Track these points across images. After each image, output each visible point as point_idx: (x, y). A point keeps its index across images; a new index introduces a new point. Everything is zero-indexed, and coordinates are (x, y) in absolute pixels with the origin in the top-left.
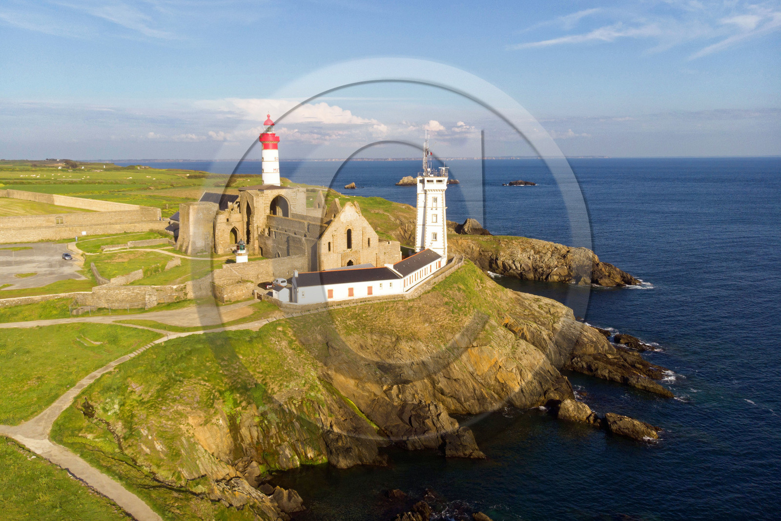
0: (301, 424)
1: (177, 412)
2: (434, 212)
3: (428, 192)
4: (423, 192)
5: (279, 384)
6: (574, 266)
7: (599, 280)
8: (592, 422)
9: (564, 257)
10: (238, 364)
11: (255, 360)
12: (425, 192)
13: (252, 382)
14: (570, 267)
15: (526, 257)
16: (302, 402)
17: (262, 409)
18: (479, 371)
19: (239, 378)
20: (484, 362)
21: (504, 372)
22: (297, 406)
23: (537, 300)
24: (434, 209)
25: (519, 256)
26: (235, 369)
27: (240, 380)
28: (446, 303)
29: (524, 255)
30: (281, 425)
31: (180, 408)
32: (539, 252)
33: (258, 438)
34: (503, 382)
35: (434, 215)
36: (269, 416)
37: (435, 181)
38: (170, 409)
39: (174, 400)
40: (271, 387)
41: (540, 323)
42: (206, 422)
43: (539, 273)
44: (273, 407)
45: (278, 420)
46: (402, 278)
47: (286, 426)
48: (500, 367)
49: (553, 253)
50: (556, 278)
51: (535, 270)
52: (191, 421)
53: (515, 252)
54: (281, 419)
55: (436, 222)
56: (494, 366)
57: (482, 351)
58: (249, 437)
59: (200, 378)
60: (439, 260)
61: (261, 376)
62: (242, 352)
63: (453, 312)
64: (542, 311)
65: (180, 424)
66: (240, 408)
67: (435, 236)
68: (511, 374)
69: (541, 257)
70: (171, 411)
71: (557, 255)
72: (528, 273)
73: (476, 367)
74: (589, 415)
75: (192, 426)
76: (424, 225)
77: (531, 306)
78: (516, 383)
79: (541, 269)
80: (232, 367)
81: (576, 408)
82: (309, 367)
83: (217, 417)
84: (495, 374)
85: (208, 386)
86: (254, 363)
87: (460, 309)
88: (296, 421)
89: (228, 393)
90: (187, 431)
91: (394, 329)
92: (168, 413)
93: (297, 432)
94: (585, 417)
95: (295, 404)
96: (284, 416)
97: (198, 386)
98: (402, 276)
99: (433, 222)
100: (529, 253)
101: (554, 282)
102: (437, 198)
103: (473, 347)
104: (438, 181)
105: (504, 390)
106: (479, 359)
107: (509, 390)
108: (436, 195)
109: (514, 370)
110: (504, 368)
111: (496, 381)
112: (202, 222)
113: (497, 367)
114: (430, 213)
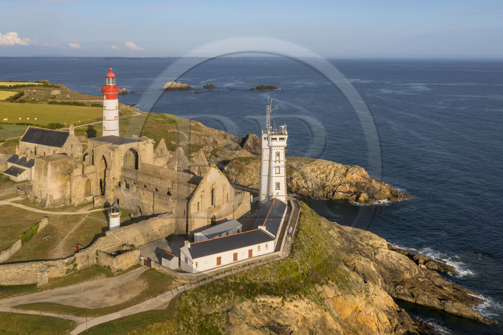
2: (278, 164)
3: (272, 148)
4: (268, 148)
6: (354, 184)
9: (346, 175)
12: (270, 148)
14: (350, 185)
15: (315, 176)
18: (343, 316)
20: (348, 308)
21: (364, 316)
23: (357, 233)
24: (277, 162)
34: (363, 324)
35: (277, 167)
37: (278, 139)
41: (364, 255)
43: (327, 190)
46: (275, 238)
48: (360, 311)
50: (341, 194)
51: (323, 188)
53: (306, 172)
55: (279, 173)
56: (355, 311)
57: (345, 299)
60: (286, 208)
64: (363, 244)
67: (278, 185)
68: (370, 317)
69: (326, 176)
71: (339, 175)
72: (318, 191)
73: (340, 313)
76: (269, 176)
77: (354, 239)
78: (374, 324)
79: (328, 187)
84: (356, 317)
98: (273, 236)
99: (276, 173)
102: (280, 152)
103: (338, 296)
104: (280, 139)
105: (363, 330)
106: (343, 306)
107: (368, 330)
108: (279, 151)
109: (372, 313)
110: (363, 312)
111: (357, 323)
112: (59, 176)
113: (357, 311)
114: (273, 165)
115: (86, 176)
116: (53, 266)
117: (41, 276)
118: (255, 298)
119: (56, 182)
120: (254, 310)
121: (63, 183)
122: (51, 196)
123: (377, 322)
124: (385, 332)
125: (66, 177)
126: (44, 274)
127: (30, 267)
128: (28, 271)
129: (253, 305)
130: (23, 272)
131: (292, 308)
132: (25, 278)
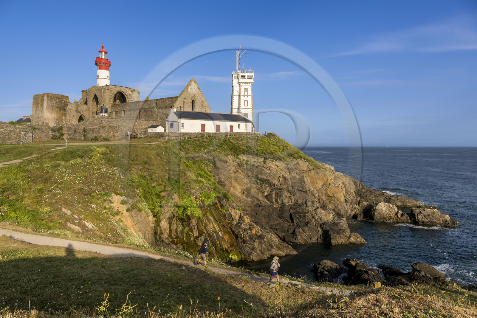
2: (246, 98)
3: (241, 85)
4: (238, 85)
8: (399, 216)
20: (320, 181)
21: (333, 188)
24: (246, 96)
34: (332, 195)
35: (246, 100)
37: (246, 77)
42: (134, 208)
48: (330, 184)
55: (247, 106)
56: (325, 184)
57: (317, 173)
67: (247, 116)
68: (338, 188)
74: (396, 212)
76: (238, 109)
78: (342, 194)
81: (388, 208)
84: (326, 190)
94: (394, 215)
99: (244, 106)
102: (247, 89)
103: (310, 170)
104: (248, 76)
105: (332, 202)
106: (315, 179)
107: (336, 201)
108: (247, 87)
109: (341, 184)
110: (333, 184)
111: (326, 196)
112: (55, 109)
113: (327, 184)
114: (242, 99)
115: (79, 112)
116: (37, 129)
117: (25, 135)
118: (238, 156)
119: (52, 113)
120: (239, 164)
121: (59, 116)
123: (344, 193)
124: (351, 204)
125: (62, 112)
126: (27, 134)
127: (14, 127)
128: (11, 131)
129: (238, 160)
130: (6, 132)
131: (273, 166)
132: (8, 139)
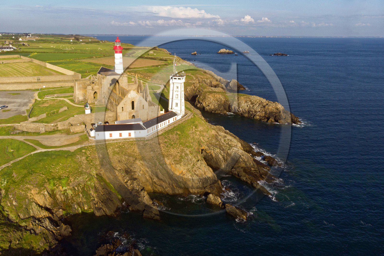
0: (83, 195)
1: (27, 188)
2: (177, 93)
3: (174, 84)
4: (172, 83)
5: (74, 178)
6: (268, 112)
7: (279, 120)
8: (221, 206)
9: (264, 107)
10: (58, 167)
11: (67, 166)
13: (64, 176)
14: (266, 112)
15: (246, 105)
16: (84, 186)
17: (64, 188)
19: (58, 174)
22: (82, 187)
23: (225, 137)
25: (243, 105)
26: (57, 170)
27: (58, 175)
28: (166, 142)
29: (245, 104)
30: (73, 195)
31: (29, 186)
32: (253, 103)
33: (64, 199)
36: (68, 192)
38: (24, 186)
39: (27, 183)
40: (70, 179)
41: (222, 149)
42: (39, 193)
43: (250, 114)
44: (70, 188)
45: (72, 193)
46: (145, 129)
47: (76, 196)
49: (260, 104)
50: (258, 117)
51: (249, 112)
52: (32, 192)
53: (242, 102)
54: (73, 193)
55: (178, 98)
58: (60, 199)
59: (41, 173)
60: (176, 116)
61: (68, 173)
62: (62, 162)
63: (167, 147)
64: (225, 143)
65: (28, 193)
66: (56, 187)
67: (177, 105)
69: (253, 106)
70: (25, 187)
71: (261, 106)
72: (245, 114)
74: (220, 202)
75: (33, 194)
76: (172, 99)
77: (221, 140)
79: (251, 112)
80: (56, 169)
81: (214, 199)
82: (93, 169)
83: (44, 191)
85: (43, 177)
86: (66, 167)
87: (172, 145)
88: (81, 194)
89: (52, 180)
90: (30, 196)
91: (135, 154)
92: (23, 188)
93: (80, 198)
94: (218, 203)
95: (81, 187)
96: (75, 191)
97: (39, 177)
98: (146, 128)
99: (176, 98)
100: (248, 104)
101: (257, 120)
104: (178, 79)
108: (178, 86)
112: (82, 89)
114: (175, 93)
115: (94, 90)
116: (47, 126)
117: (42, 129)
119: (80, 92)
121: (84, 92)
122: (78, 98)
130: (36, 126)
132: (37, 129)
